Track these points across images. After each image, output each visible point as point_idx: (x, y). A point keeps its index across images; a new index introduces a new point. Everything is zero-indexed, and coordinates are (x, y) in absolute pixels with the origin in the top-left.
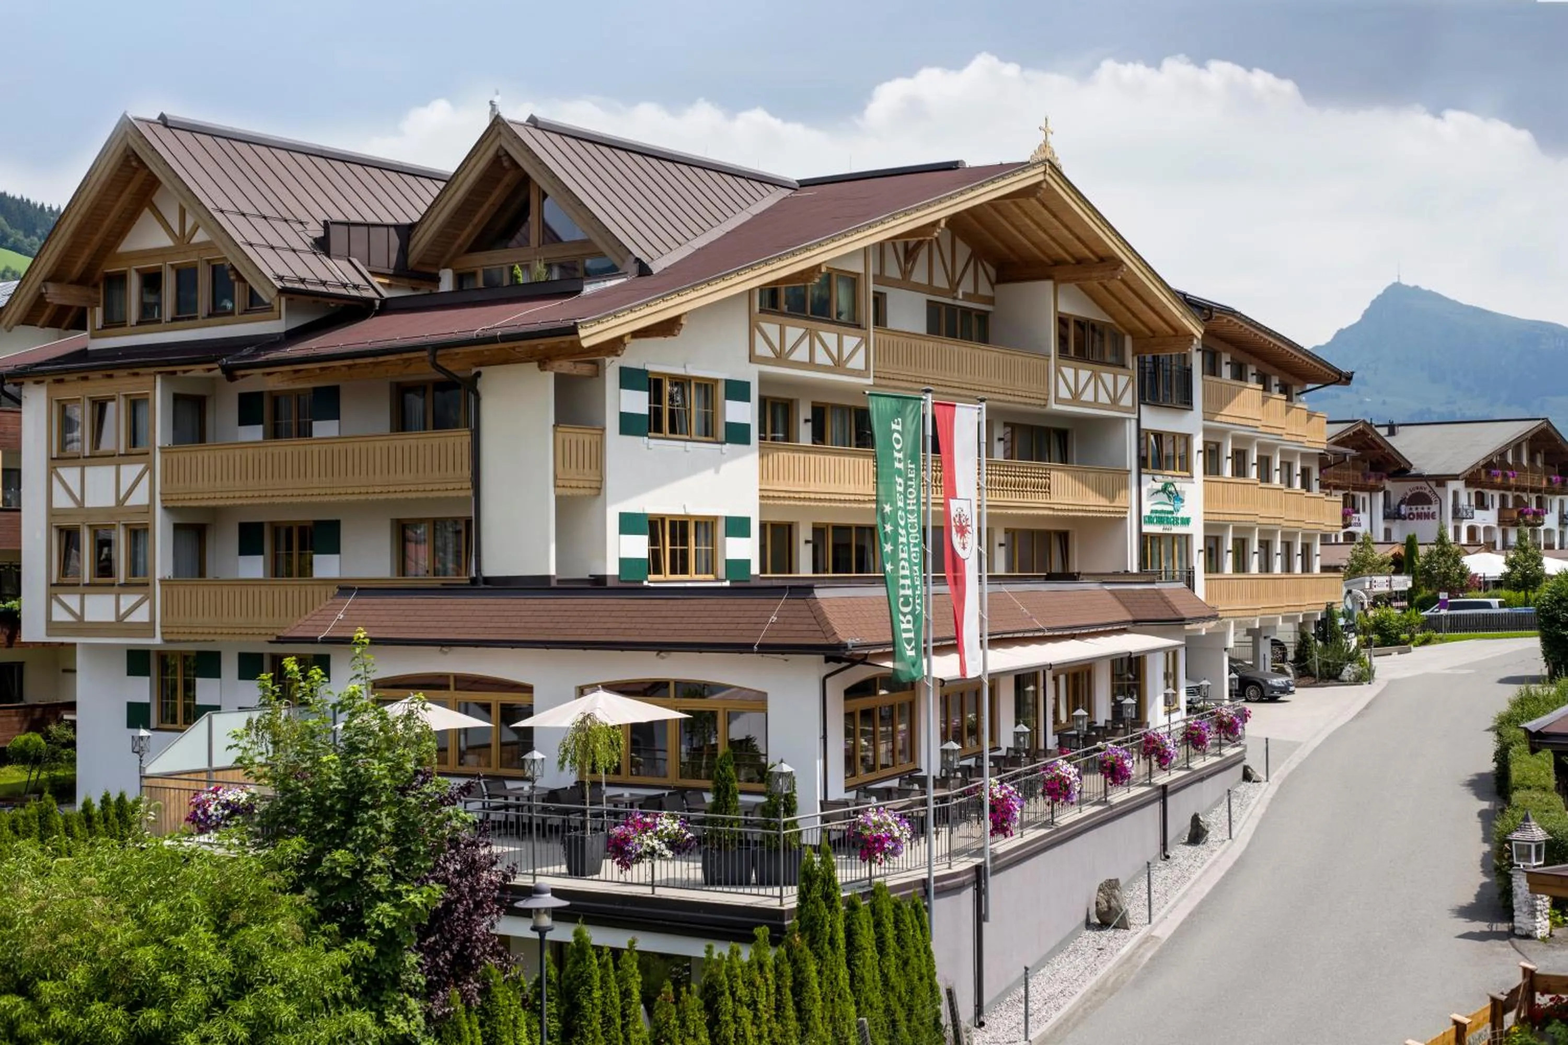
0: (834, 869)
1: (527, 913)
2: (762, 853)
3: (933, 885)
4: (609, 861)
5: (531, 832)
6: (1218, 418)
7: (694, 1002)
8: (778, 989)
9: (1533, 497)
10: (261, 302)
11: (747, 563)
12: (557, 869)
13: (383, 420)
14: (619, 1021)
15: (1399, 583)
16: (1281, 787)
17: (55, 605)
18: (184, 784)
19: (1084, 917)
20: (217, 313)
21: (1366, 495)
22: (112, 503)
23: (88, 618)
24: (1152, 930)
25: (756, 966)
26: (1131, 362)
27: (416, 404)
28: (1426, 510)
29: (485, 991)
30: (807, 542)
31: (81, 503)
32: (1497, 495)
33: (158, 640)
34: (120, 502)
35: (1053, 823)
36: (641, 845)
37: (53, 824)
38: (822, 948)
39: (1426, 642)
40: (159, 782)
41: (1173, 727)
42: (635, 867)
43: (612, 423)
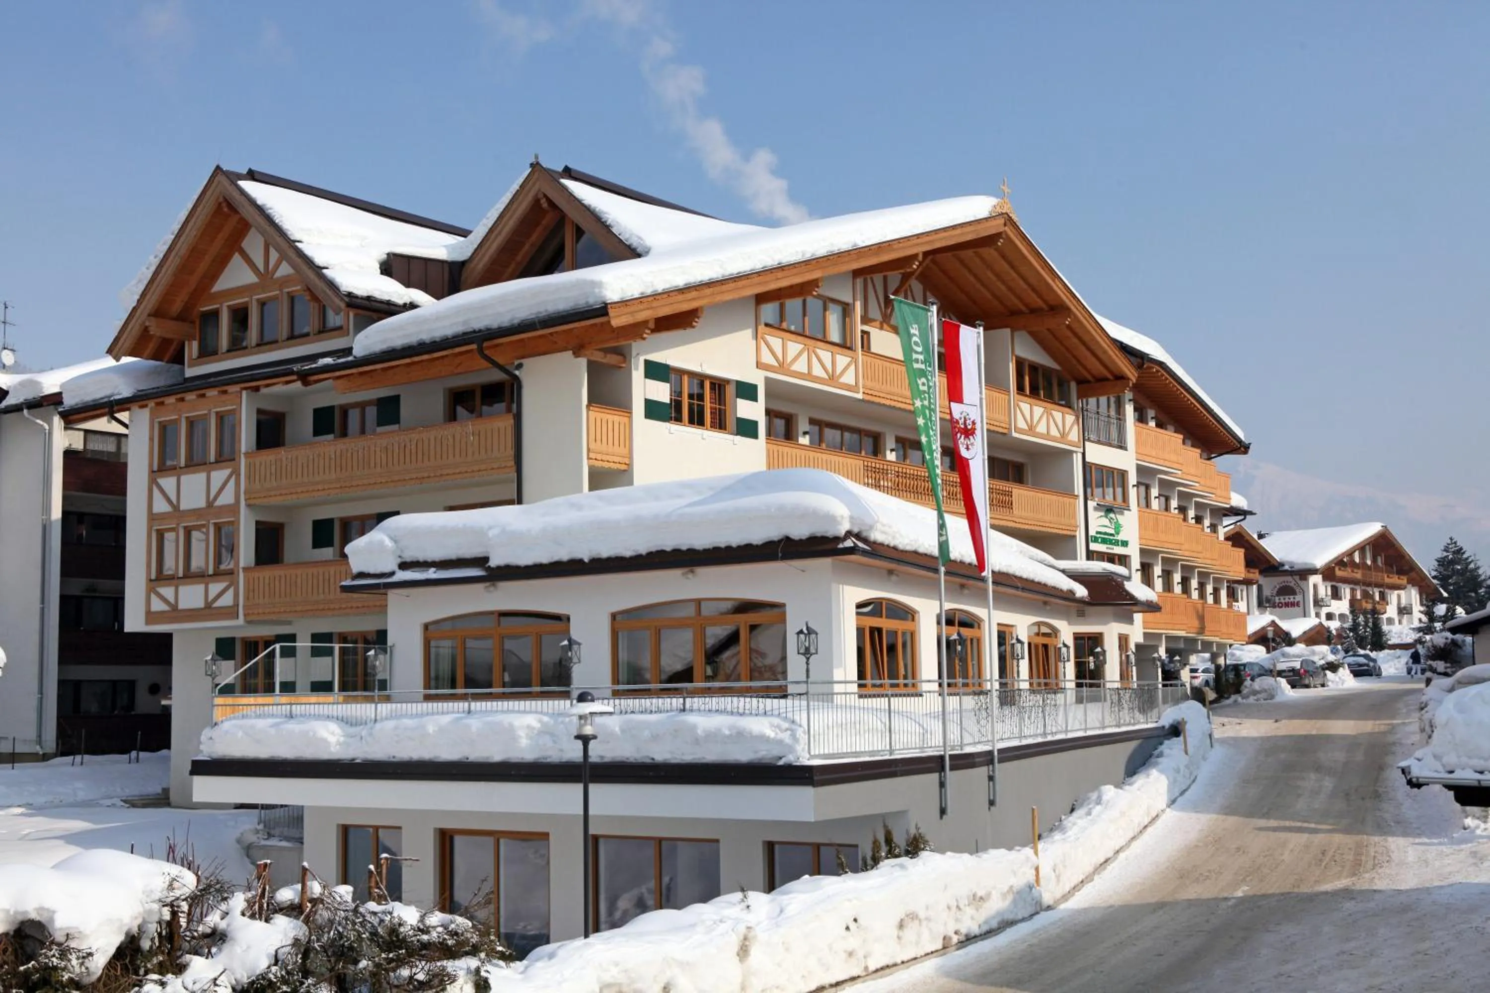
3: (948, 763)
6: (1147, 459)
9: (1377, 591)
10: (332, 323)
13: (436, 410)
17: (153, 597)
20: (294, 336)
21: (1246, 588)
22: (203, 504)
23: (181, 606)
26: (1076, 406)
28: (1292, 600)
31: (176, 508)
32: (1348, 588)
33: (241, 621)
34: (210, 504)
43: (638, 408)
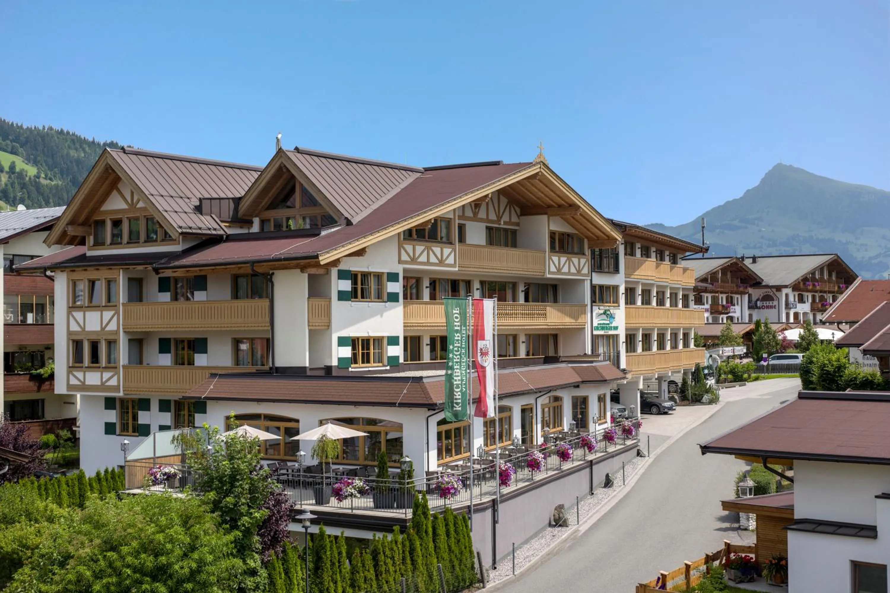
0: (427, 502)
1: (300, 521)
2: (398, 495)
3: (473, 508)
4: (333, 498)
5: (299, 485)
6: (633, 277)
7: (368, 557)
8: (403, 552)
9: (831, 296)
10: (170, 236)
11: (398, 357)
12: (311, 502)
13: (227, 292)
14: (337, 564)
15: (739, 351)
16: (655, 459)
17: (71, 376)
18: (144, 465)
19: (548, 522)
20: (149, 240)
21: (739, 296)
22: (98, 329)
23: (87, 383)
24: (578, 527)
25: (394, 542)
26: (588, 252)
27: (243, 282)
28: (771, 304)
29: (284, 551)
30: (427, 345)
31: (83, 329)
32: (810, 295)
33: (121, 394)
34: (103, 329)
35: (532, 480)
36: (347, 492)
37: (84, 482)
38: (422, 534)
39: (757, 379)
40: (133, 464)
41: (597, 433)
42: (344, 501)
43: (334, 296)
